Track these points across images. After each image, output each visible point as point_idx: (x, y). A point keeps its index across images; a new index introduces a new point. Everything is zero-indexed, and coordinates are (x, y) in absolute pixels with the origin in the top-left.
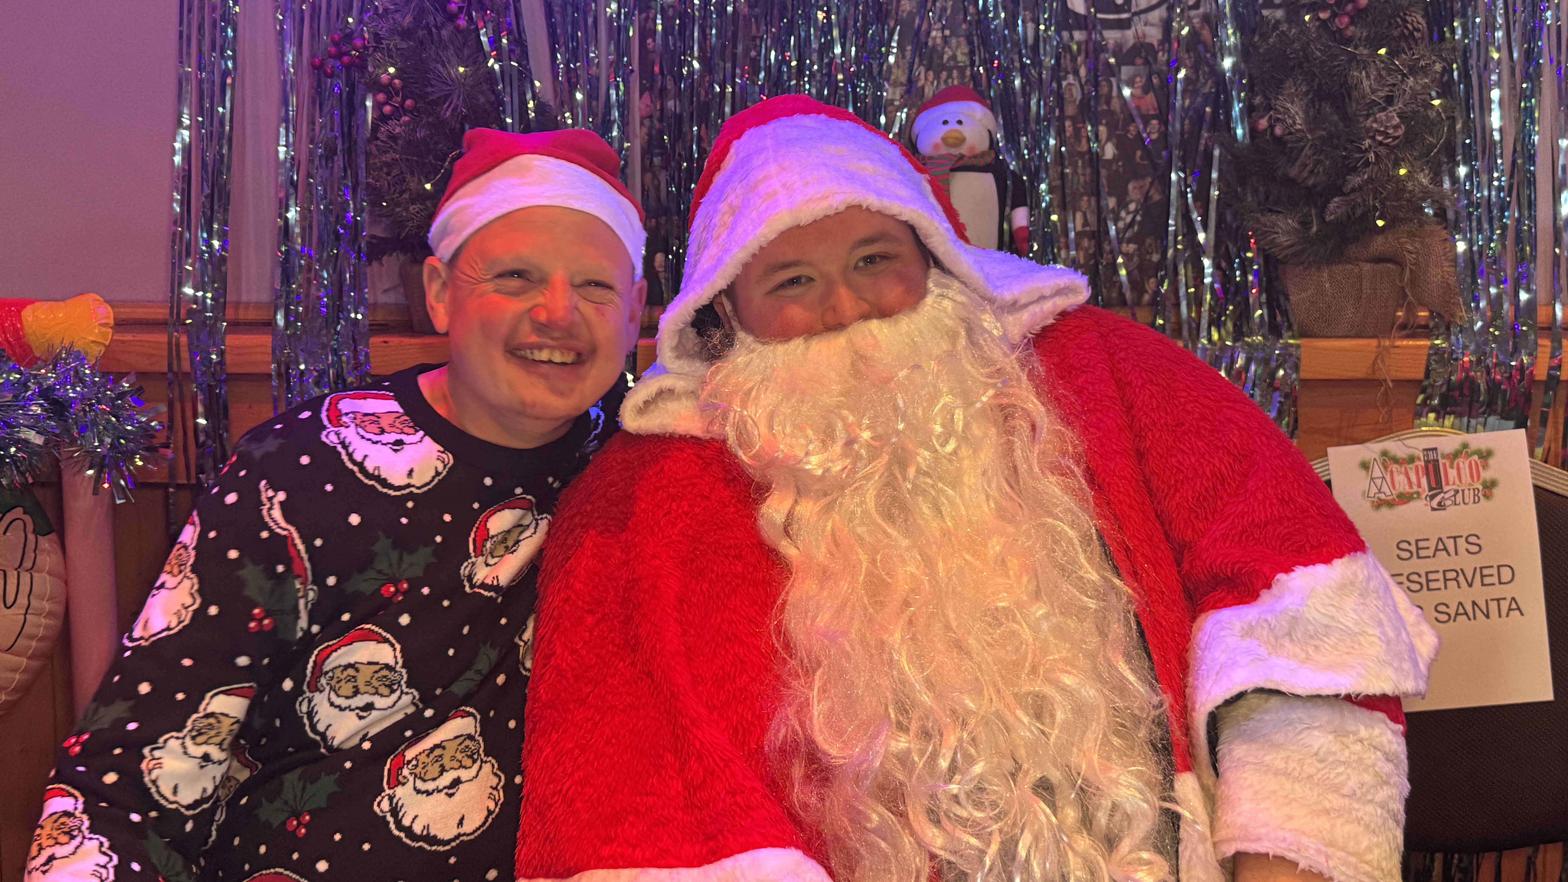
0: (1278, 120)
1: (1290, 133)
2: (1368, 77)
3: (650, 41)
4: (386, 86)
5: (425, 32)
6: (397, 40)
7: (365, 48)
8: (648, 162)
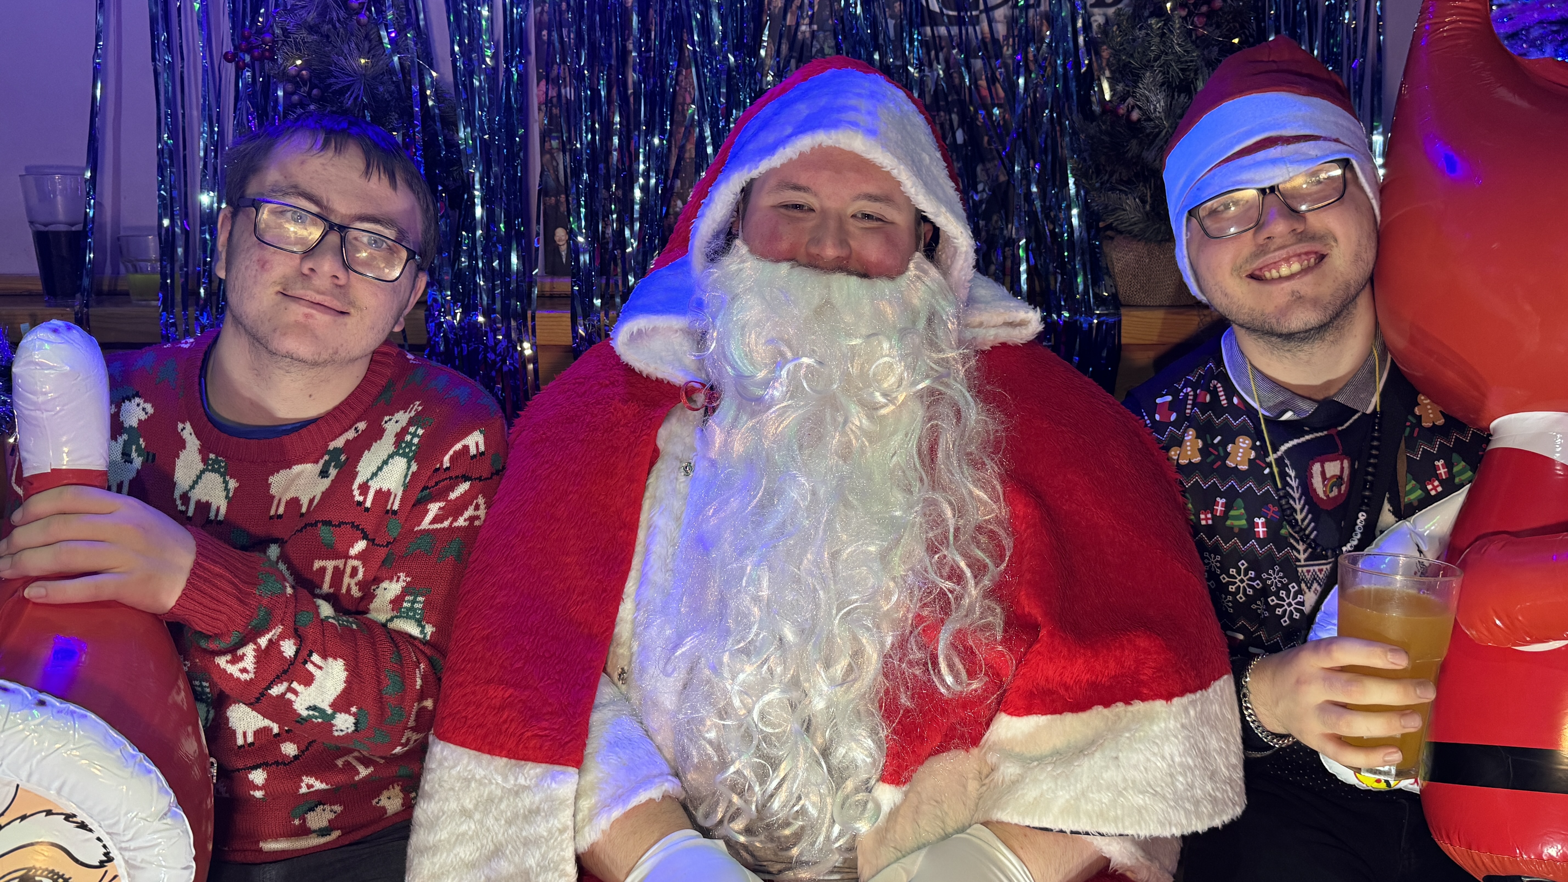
3: (545, 32)
4: (295, 77)
5: (331, 26)
6: (304, 34)
7: (274, 42)
8: (547, 145)
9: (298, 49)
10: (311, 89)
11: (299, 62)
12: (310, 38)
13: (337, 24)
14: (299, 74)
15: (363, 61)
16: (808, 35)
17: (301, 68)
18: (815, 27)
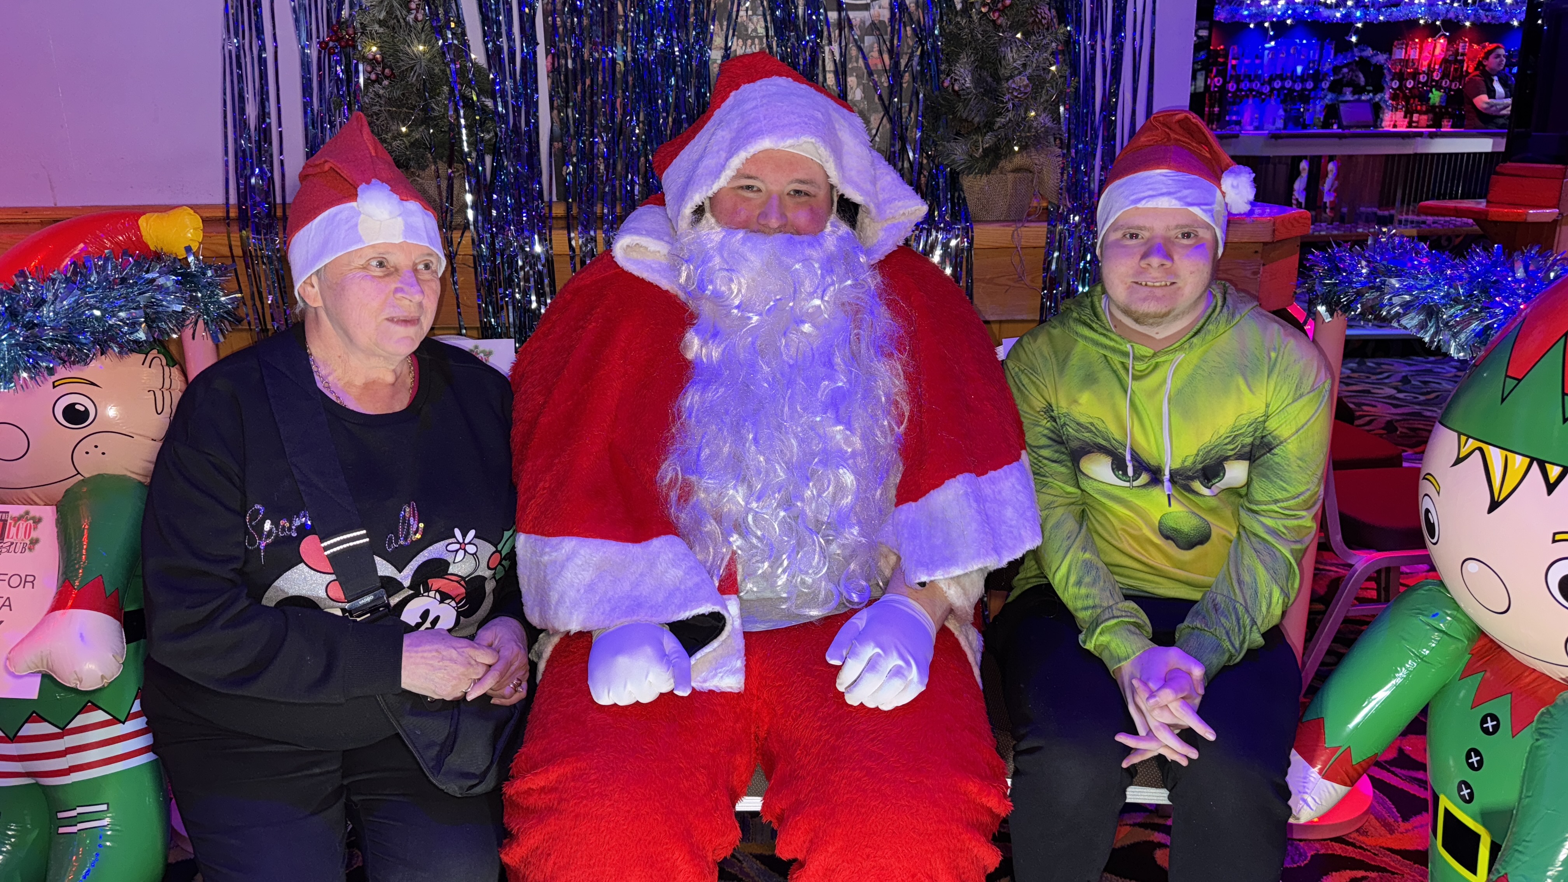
0: (956, 80)
1: (963, 90)
2: (1012, 51)
3: (550, 19)
4: (371, 60)
5: (395, 21)
6: (376, 27)
7: (355, 33)
8: (555, 104)
9: (373, 39)
10: (384, 69)
11: (374, 49)
12: (381, 30)
13: (401, 20)
14: (374, 58)
15: (421, 48)
16: (745, 18)
17: (375, 54)
18: (750, 13)
